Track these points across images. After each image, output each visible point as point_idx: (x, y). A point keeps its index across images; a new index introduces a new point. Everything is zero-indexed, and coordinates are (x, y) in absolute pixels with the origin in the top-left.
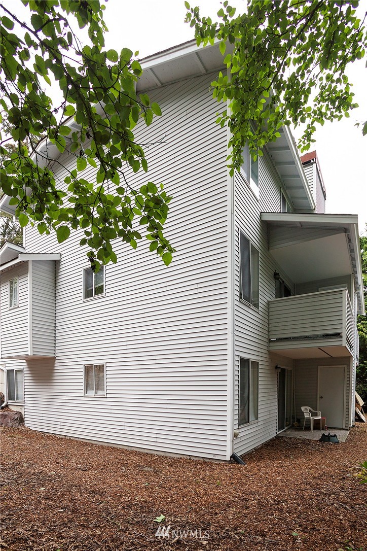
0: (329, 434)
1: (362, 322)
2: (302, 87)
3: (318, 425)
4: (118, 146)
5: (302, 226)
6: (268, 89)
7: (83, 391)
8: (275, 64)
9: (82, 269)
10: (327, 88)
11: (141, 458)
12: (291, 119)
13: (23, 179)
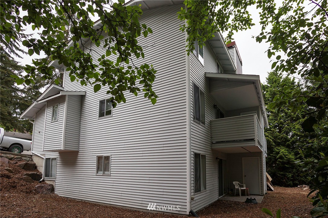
0: (251, 198)
1: (268, 132)
2: (225, 15)
3: (244, 193)
4: (129, 46)
5: (229, 80)
6: (207, 16)
7: (95, 172)
8: (210, 5)
9: (98, 101)
10: (238, 15)
11: (132, 213)
12: (220, 29)
13: (75, 58)
